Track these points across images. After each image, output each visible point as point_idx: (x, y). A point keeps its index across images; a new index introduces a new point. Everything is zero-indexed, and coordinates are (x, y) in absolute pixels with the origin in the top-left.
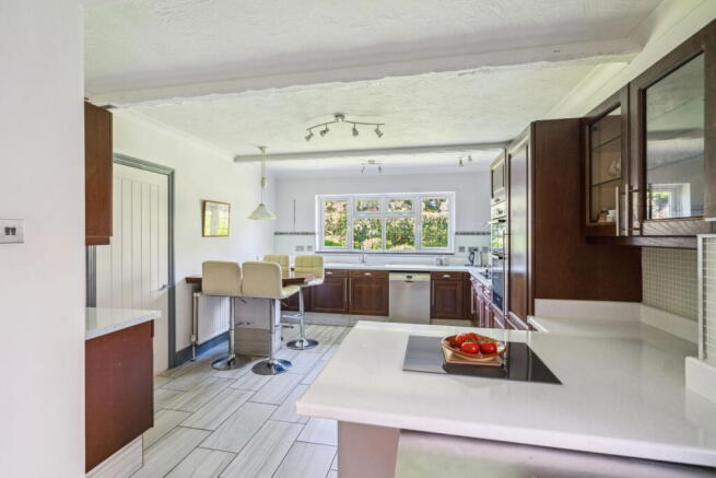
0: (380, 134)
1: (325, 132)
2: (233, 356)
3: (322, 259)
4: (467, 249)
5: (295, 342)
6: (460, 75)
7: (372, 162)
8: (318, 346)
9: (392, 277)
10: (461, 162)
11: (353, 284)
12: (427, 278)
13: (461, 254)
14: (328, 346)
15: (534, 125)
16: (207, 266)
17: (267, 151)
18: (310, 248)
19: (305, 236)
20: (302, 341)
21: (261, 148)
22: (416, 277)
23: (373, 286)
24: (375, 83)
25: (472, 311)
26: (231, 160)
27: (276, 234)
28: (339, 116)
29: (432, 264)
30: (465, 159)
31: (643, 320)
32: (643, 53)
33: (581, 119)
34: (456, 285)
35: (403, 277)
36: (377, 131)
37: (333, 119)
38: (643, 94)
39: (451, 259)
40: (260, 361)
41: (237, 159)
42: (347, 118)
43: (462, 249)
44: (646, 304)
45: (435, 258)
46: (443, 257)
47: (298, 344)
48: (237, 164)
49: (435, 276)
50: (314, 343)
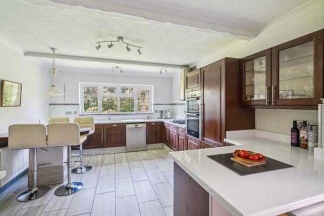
0: (140, 53)
1: (111, 46)
2: (35, 189)
3: (92, 118)
4: (158, 111)
5: (77, 169)
6: (198, 31)
7: (117, 67)
8: (93, 169)
9: (128, 126)
10: (161, 72)
11: (107, 131)
12: (145, 125)
13: (157, 113)
14: (98, 168)
15: (226, 59)
16: (11, 128)
17: (57, 52)
18: (75, 112)
19: (73, 106)
20: (81, 168)
21: (53, 49)
22: (139, 125)
23: (118, 131)
24: (159, 24)
25: (168, 139)
26: (23, 54)
27: (51, 104)
28: (120, 38)
29: (144, 118)
30: (163, 71)
31: (257, 135)
32: (256, 38)
33: (240, 60)
34: (157, 128)
35: (133, 126)
36: (139, 51)
37: (117, 40)
38: (278, 52)
39: (152, 116)
40: (57, 187)
41: (27, 53)
42: (125, 40)
43: (156, 111)
44: (258, 130)
45: (145, 116)
46: (149, 115)
47: (79, 171)
48: (26, 57)
49: (148, 124)
50: (89, 168)
